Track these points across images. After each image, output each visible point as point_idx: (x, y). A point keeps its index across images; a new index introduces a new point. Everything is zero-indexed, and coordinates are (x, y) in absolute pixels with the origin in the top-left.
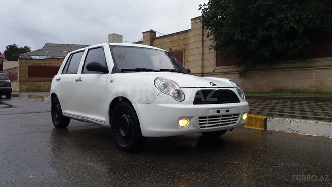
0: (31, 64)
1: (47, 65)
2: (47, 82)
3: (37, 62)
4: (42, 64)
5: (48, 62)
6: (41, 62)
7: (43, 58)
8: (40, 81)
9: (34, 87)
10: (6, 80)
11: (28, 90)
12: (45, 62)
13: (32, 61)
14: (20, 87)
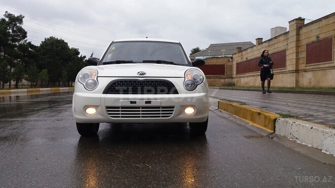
1: (207, 64)
7: (204, 58)
12: (208, 61)
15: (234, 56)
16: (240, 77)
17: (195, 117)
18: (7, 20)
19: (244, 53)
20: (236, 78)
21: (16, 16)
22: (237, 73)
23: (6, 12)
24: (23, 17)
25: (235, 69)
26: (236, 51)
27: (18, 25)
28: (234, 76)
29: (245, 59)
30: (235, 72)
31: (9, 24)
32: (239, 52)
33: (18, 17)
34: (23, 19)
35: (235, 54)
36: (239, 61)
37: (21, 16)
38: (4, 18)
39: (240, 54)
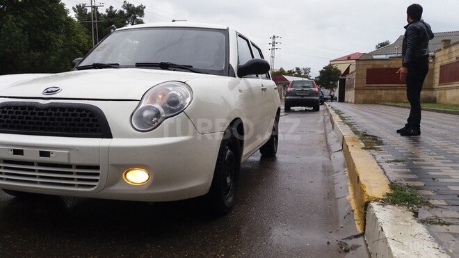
0: (370, 67)
1: (391, 66)
2: (390, 92)
3: (379, 63)
4: (385, 66)
5: (394, 62)
6: (384, 62)
7: (388, 57)
8: (381, 90)
9: (372, 97)
10: (313, 89)
11: (365, 102)
12: (390, 62)
13: (372, 62)
14: (356, 97)
15: (437, 54)
16: (445, 89)
17: (150, 192)
18: (125, 12)
19: (453, 49)
20: (438, 89)
21: (136, 6)
22: (441, 82)
23: (125, 2)
24: (145, 7)
25: (437, 75)
26: (441, 46)
27: (138, 18)
28: (436, 86)
29: (454, 59)
30: (437, 80)
31: (128, 17)
32: (445, 48)
33: (138, 8)
34: (144, 10)
35: (440, 50)
36: (445, 62)
37: (142, 6)
38: (122, 9)
39: (447, 50)
